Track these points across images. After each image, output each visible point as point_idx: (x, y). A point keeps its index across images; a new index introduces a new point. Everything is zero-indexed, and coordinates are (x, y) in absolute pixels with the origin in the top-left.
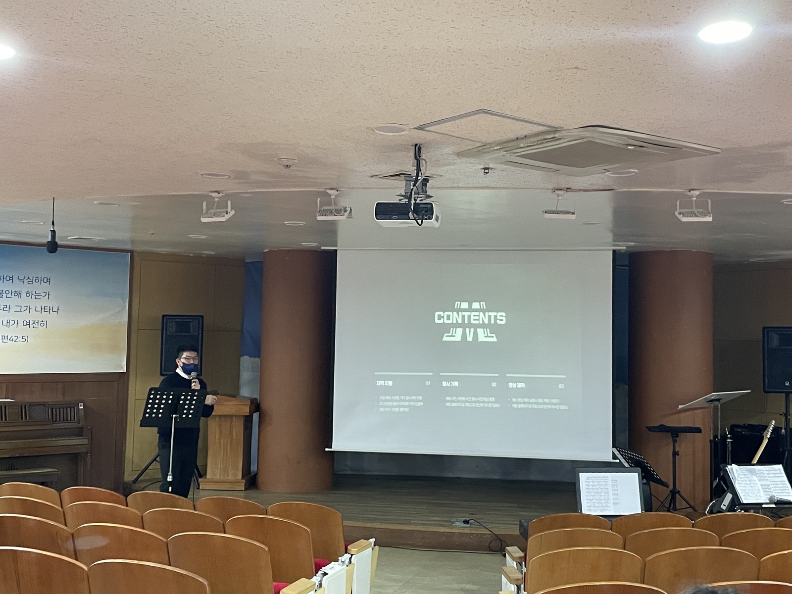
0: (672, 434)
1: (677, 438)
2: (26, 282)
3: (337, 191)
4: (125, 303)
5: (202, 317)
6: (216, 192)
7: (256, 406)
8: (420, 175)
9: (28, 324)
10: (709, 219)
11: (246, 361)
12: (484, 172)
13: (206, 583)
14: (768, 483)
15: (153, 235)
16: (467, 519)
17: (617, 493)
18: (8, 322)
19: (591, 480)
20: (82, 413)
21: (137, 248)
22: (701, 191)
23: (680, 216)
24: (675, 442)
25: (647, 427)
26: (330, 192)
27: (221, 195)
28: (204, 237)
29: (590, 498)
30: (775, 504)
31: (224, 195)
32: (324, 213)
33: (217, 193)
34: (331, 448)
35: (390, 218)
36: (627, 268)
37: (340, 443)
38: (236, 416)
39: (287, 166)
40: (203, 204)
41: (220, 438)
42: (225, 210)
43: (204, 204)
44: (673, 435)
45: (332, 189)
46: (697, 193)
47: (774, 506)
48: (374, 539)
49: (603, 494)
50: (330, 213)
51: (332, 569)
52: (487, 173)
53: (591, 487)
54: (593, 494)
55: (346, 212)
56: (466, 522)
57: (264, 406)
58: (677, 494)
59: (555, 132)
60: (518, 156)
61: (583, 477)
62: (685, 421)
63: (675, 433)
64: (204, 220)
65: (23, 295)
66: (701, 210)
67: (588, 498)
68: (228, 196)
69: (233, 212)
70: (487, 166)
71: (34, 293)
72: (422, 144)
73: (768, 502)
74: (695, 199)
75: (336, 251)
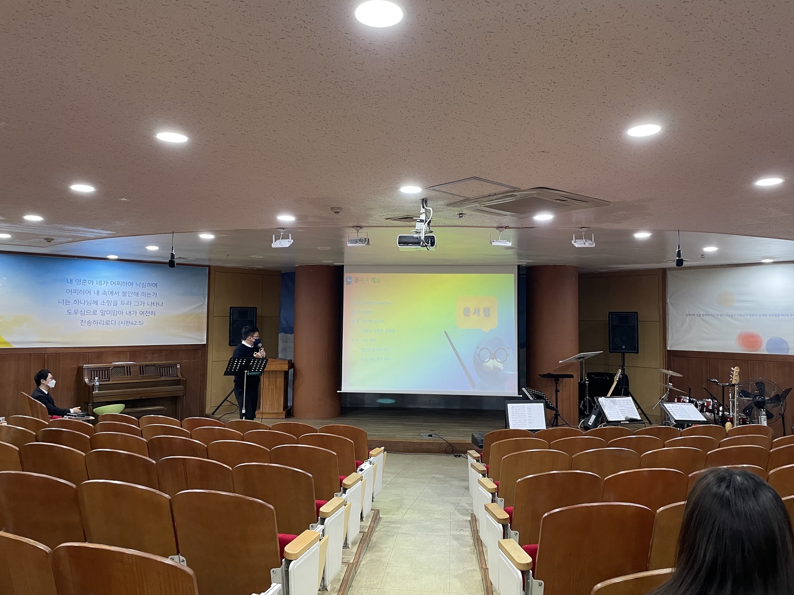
1: (558, 381)
2: (141, 286)
3: (361, 228)
4: (205, 300)
5: (256, 308)
6: (282, 228)
7: (292, 365)
8: (427, 218)
9: (143, 313)
10: (593, 245)
11: (282, 336)
12: (459, 216)
13: (312, 477)
14: (623, 408)
15: (228, 256)
16: (431, 434)
17: (530, 416)
18: (130, 312)
19: (515, 408)
20: (179, 371)
21: (212, 264)
22: (587, 228)
23: (575, 244)
24: (557, 383)
25: (540, 375)
27: (285, 230)
28: (260, 257)
29: (514, 419)
30: (628, 421)
32: (353, 241)
34: (341, 390)
35: (408, 245)
36: (525, 276)
37: (347, 388)
38: (279, 371)
39: (337, 212)
41: (268, 386)
43: (274, 235)
44: (556, 380)
45: (358, 226)
47: (628, 422)
48: (384, 447)
49: (522, 417)
50: (356, 242)
51: (365, 466)
52: (461, 217)
53: (515, 413)
54: (515, 417)
55: (366, 241)
56: (430, 436)
57: (296, 364)
58: (558, 416)
59: (514, 191)
60: (484, 206)
61: (510, 406)
63: (557, 378)
64: (274, 246)
65: (140, 294)
69: (293, 241)
70: (462, 213)
71: (146, 293)
72: (427, 199)
73: (624, 420)
74: (584, 233)
75: (343, 266)
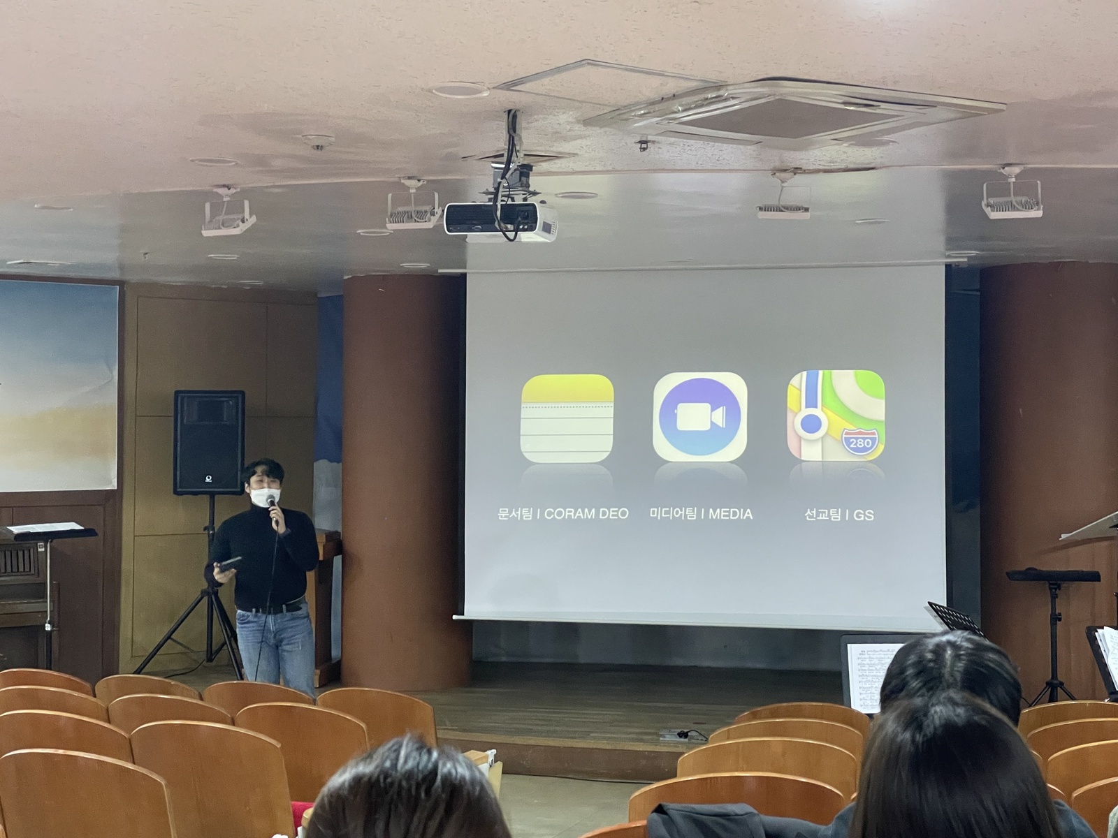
0: (1050, 584)
1: (1058, 592)
3: (419, 180)
4: (111, 371)
5: (243, 393)
6: (224, 186)
7: (336, 544)
8: (514, 158)
10: (1037, 213)
11: (323, 468)
12: (641, 148)
13: (163, 783)
15: (147, 256)
16: (686, 731)
19: (866, 656)
21: (133, 277)
22: (1022, 167)
23: (988, 210)
24: (1054, 597)
25: (1007, 574)
26: (408, 183)
27: (233, 191)
28: (235, 257)
29: (865, 686)
31: (239, 190)
32: (398, 217)
33: (226, 189)
34: (463, 615)
35: (471, 229)
36: (978, 294)
37: (477, 606)
39: (318, 146)
40: (204, 207)
42: (240, 216)
43: (207, 206)
44: (1052, 586)
45: (409, 178)
46: (1017, 170)
48: (494, 751)
50: (408, 217)
52: (644, 149)
53: (867, 667)
54: (869, 678)
55: (434, 215)
56: (683, 735)
57: (352, 545)
58: (1059, 688)
59: (718, 88)
60: (680, 123)
61: (854, 650)
62: (1078, 561)
63: (1056, 582)
64: (206, 233)
66: (1024, 199)
67: (860, 685)
68: (245, 193)
69: (253, 219)
70: (645, 139)
72: (519, 110)
74: (1014, 180)
75: (464, 275)
